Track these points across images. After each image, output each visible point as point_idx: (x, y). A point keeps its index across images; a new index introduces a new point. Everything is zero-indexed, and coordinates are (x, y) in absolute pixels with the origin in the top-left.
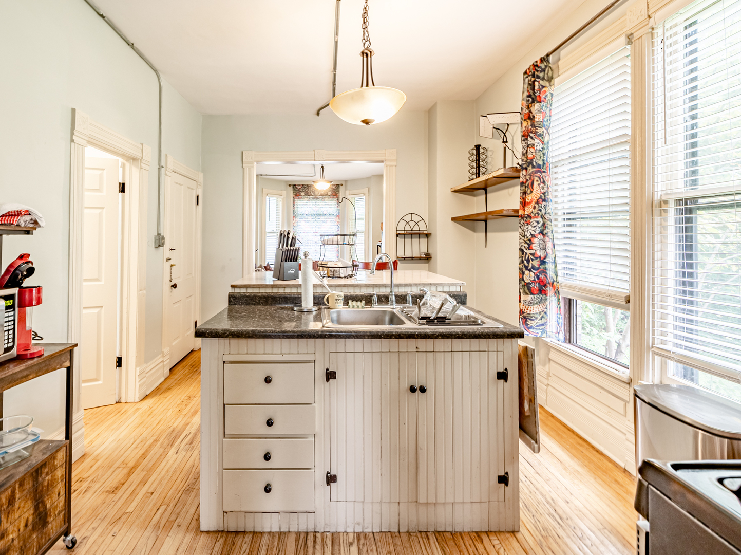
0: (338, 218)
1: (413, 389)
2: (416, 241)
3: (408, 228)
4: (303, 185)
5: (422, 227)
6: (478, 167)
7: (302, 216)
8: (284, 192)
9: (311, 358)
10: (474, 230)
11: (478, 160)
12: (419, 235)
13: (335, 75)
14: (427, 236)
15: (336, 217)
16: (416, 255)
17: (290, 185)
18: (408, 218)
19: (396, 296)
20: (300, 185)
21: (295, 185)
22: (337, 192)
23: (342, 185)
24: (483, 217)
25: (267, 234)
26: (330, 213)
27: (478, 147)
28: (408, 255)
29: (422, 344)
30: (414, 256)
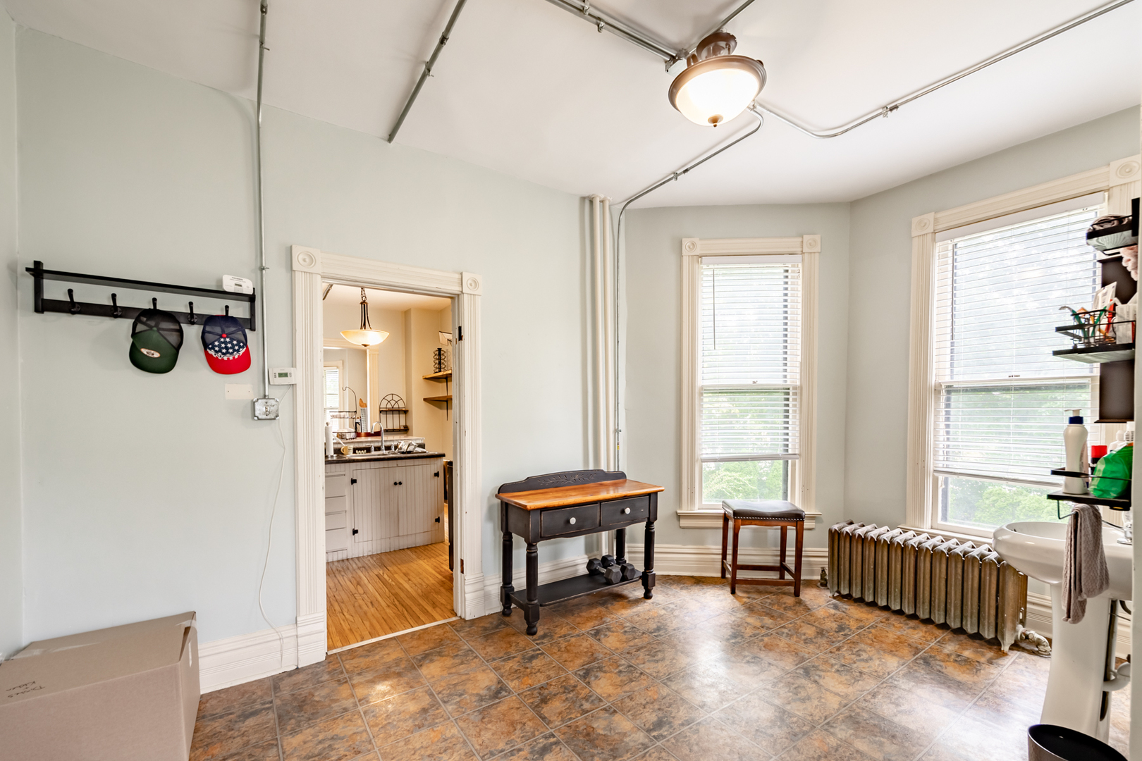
1: (395, 484)
2: (396, 416)
3: (389, 406)
5: (401, 405)
6: (440, 363)
9: (344, 473)
10: (440, 408)
11: (440, 359)
12: (399, 411)
13: (329, 290)
14: (406, 412)
16: (396, 427)
18: (389, 398)
19: (385, 447)
24: (445, 399)
27: (440, 350)
28: (390, 427)
29: (400, 463)
30: (395, 428)
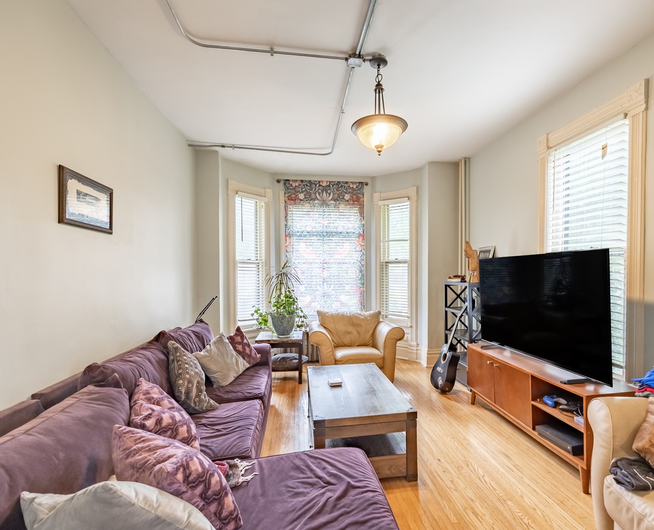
0: (361, 238)
4: (302, 181)
7: (302, 235)
8: (269, 192)
15: (359, 237)
17: (278, 181)
20: (296, 181)
21: (288, 180)
22: (361, 196)
23: (367, 184)
25: (239, 265)
26: (349, 231)
